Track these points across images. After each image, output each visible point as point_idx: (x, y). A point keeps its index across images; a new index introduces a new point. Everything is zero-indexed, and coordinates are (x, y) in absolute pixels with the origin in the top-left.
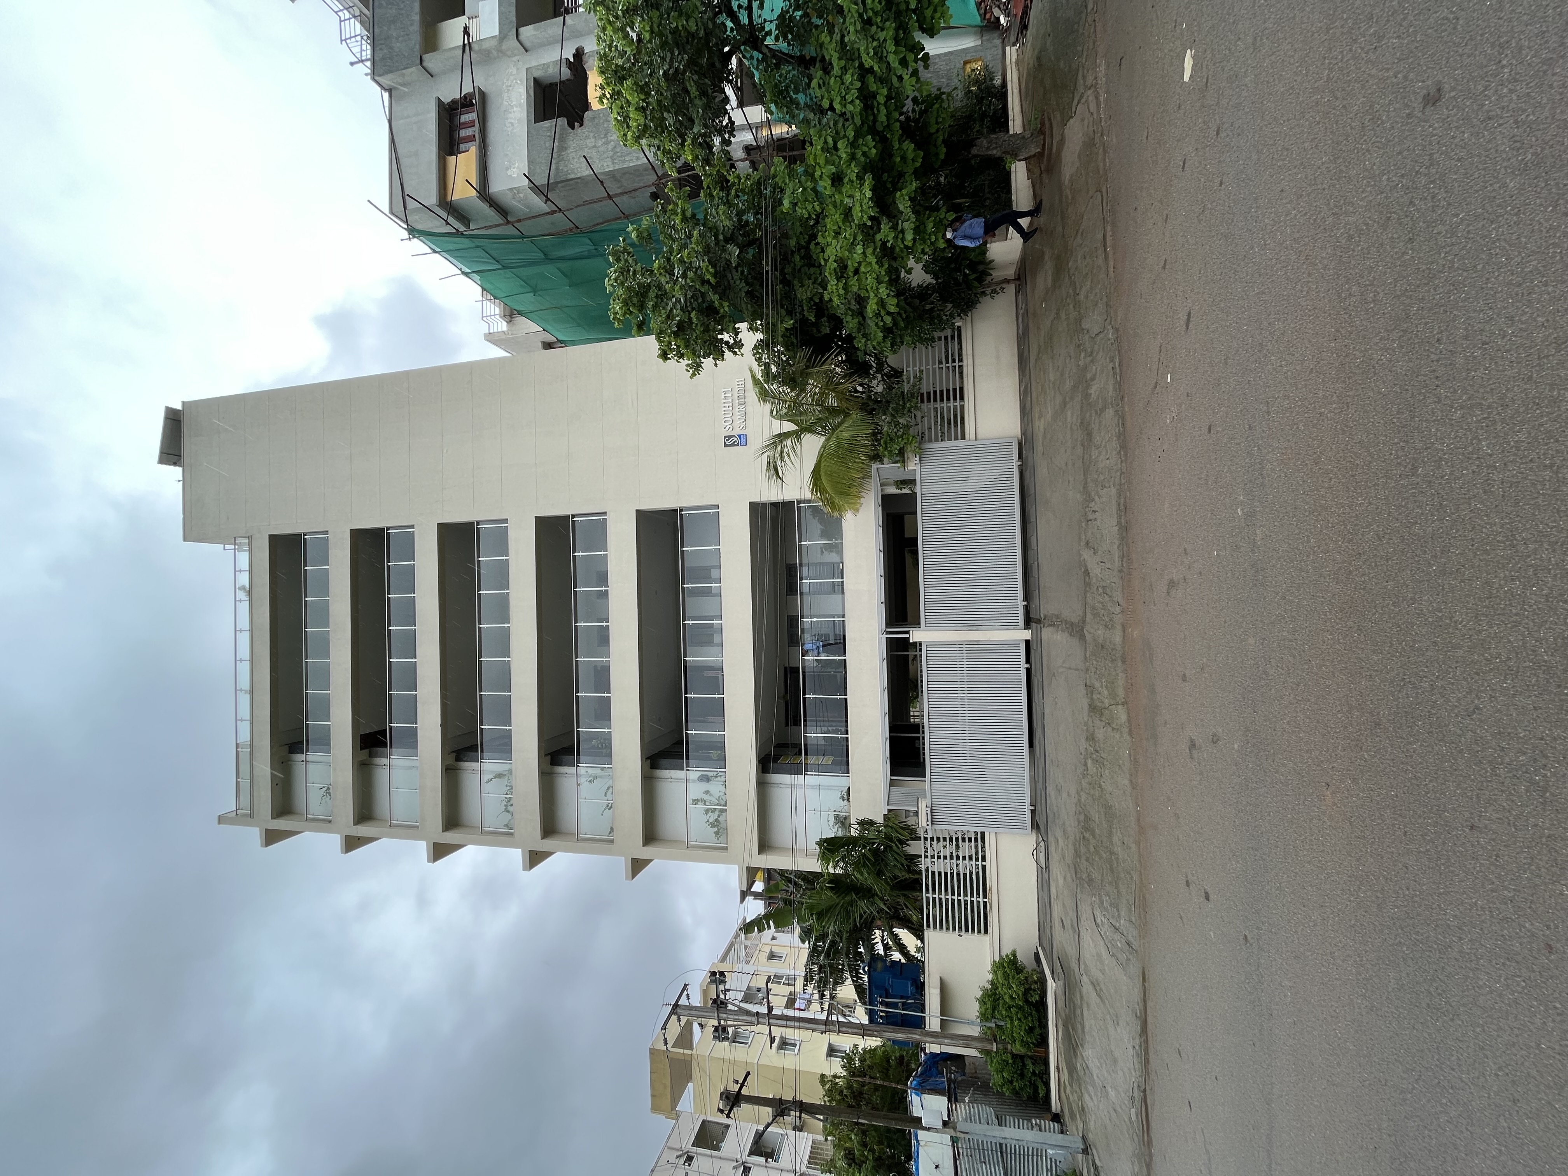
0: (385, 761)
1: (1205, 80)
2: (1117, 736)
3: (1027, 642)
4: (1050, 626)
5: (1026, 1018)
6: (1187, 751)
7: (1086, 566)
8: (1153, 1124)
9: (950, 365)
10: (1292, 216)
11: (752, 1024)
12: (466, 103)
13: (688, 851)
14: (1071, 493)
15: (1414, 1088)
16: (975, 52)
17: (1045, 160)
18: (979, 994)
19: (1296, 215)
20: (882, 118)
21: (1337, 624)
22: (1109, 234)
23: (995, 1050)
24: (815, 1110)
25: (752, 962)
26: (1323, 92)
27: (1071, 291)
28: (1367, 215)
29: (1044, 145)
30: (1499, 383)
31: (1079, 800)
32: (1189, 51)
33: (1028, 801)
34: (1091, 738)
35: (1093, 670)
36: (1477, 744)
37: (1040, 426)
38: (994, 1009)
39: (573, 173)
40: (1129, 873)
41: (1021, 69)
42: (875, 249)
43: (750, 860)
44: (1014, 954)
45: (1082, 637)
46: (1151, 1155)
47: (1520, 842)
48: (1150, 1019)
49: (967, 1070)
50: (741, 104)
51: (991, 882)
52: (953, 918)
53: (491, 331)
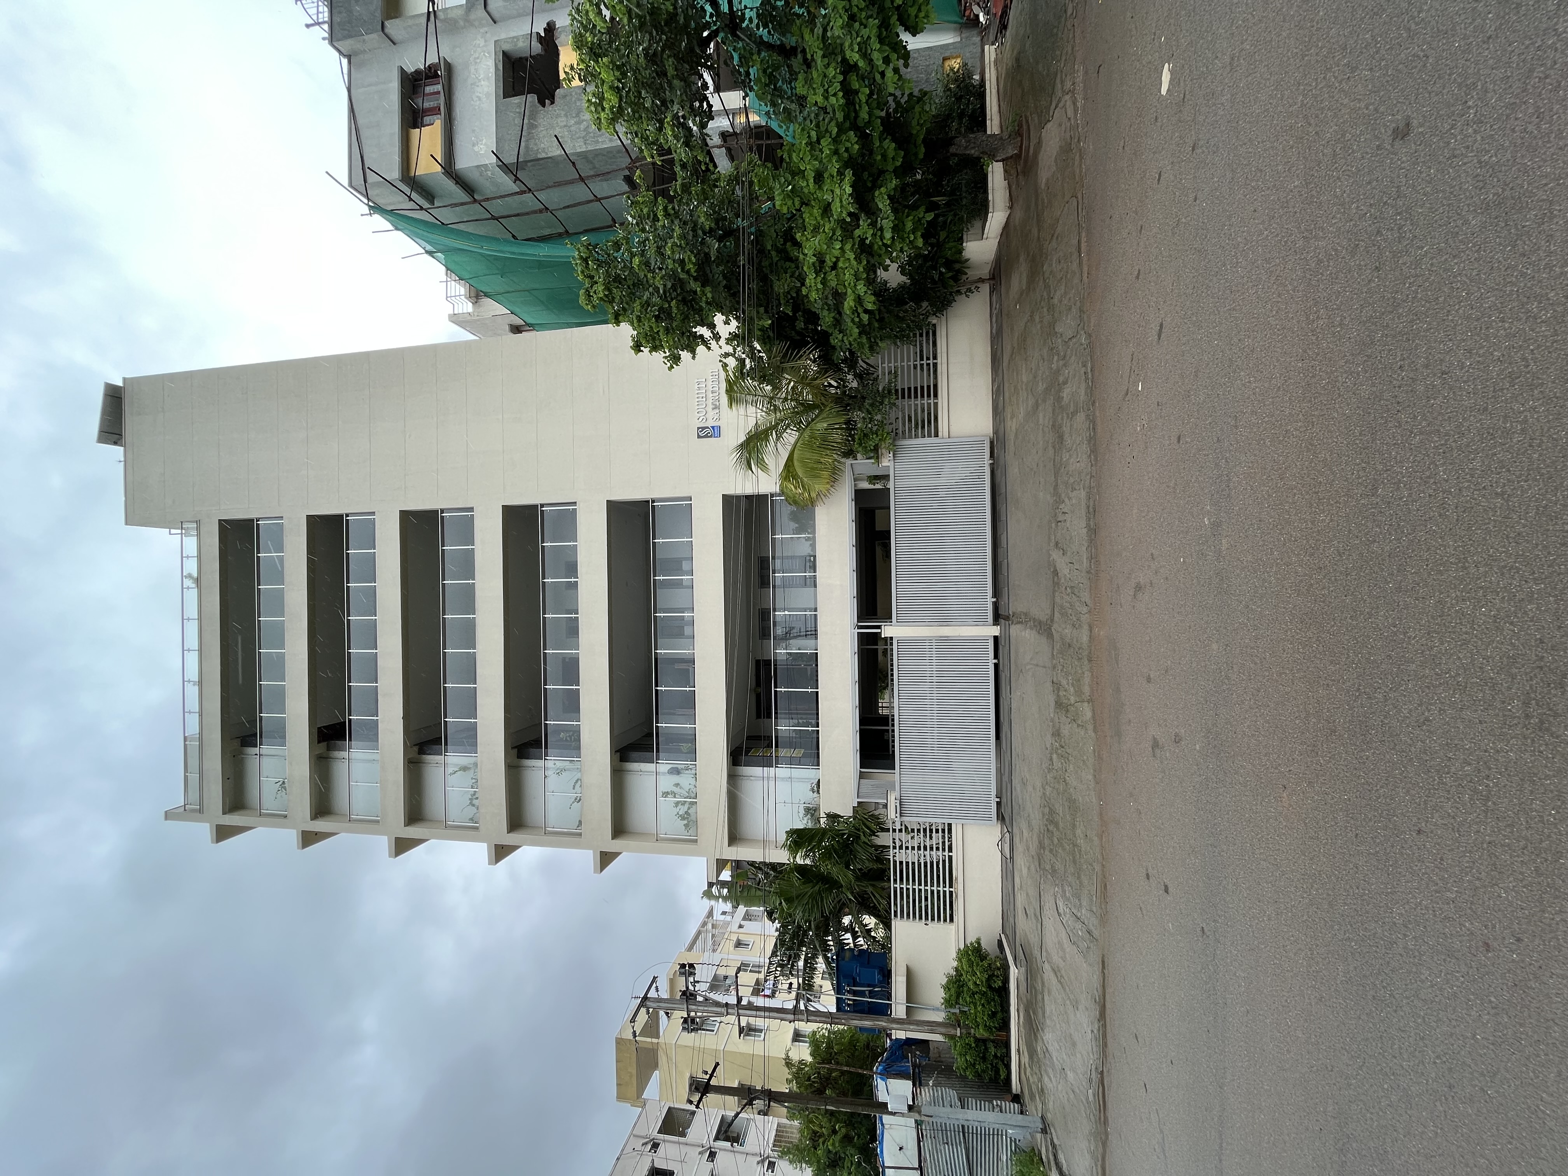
0: (345, 754)
1: (1182, 96)
2: (1082, 732)
3: (996, 638)
4: (1019, 623)
5: (989, 1003)
6: (1150, 749)
7: (1055, 566)
8: (1109, 1105)
9: (924, 362)
10: (1264, 236)
11: (720, 1015)
12: (430, 73)
13: (657, 844)
14: (1041, 494)
15: (1358, 1074)
16: (954, 48)
17: (1022, 162)
18: (944, 981)
19: (1267, 236)
20: (864, 115)
21: (1298, 634)
22: (1084, 239)
23: (959, 1034)
24: (783, 1099)
25: (719, 950)
26: (1297, 117)
27: (1045, 294)
28: (1336, 241)
29: (1021, 147)
30: (1457, 412)
31: (1044, 794)
32: (1167, 65)
33: (994, 793)
34: (1057, 734)
35: (1060, 668)
36: (1426, 754)
37: (1012, 425)
38: (958, 995)
39: (544, 152)
40: (1091, 865)
41: (999, 69)
42: (853, 245)
43: (721, 853)
44: (978, 942)
45: (1050, 636)
46: (1107, 1134)
47: (1462, 847)
48: (1108, 1005)
49: (931, 1055)
50: (718, 89)
51: (957, 872)
52: (920, 908)
53: (456, 312)
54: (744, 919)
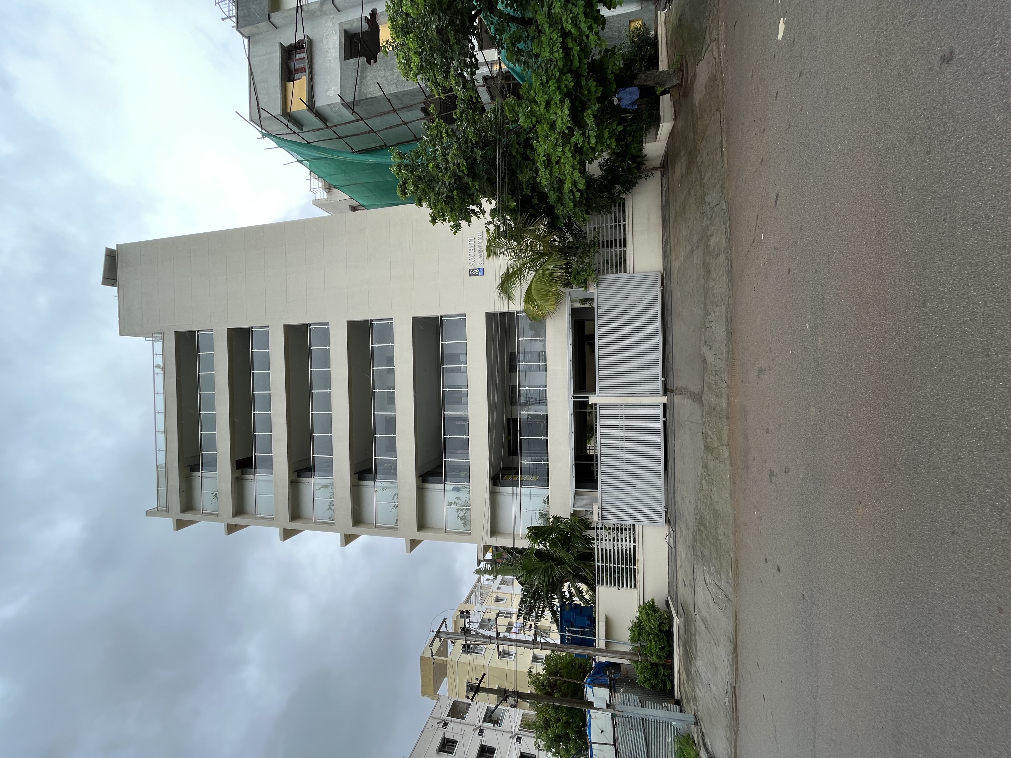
0: (252, 477)
1: (792, 40)
2: (722, 466)
3: (665, 404)
4: (680, 394)
5: (660, 641)
6: (768, 477)
7: (705, 357)
8: (739, 708)
9: (617, 224)
10: (849, 133)
11: (487, 643)
12: (299, 46)
13: (445, 535)
14: (695, 309)
15: (909, 692)
16: (637, 14)
17: (683, 88)
18: (630, 625)
19: (851, 133)
20: (576, 63)
21: (870, 400)
22: (724, 139)
23: (640, 660)
24: (525, 697)
25: (485, 603)
26: (873, 51)
27: (698, 177)
28: (899, 134)
29: (682, 79)
30: (984, 249)
31: (697, 506)
32: (782, 19)
33: (663, 505)
34: (705, 467)
35: (708, 423)
36: (959, 481)
37: (675, 265)
38: (640, 635)
39: (370, 94)
40: (728, 552)
41: (668, 27)
42: (570, 148)
43: (486, 541)
44: (653, 601)
45: (701, 403)
46: (737, 727)
47: (984, 543)
48: (739, 643)
49: (622, 672)
50: (481, 48)
51: (639, 556)
52: (615, 578)
53: (317, 199)
54: (501, 584)
